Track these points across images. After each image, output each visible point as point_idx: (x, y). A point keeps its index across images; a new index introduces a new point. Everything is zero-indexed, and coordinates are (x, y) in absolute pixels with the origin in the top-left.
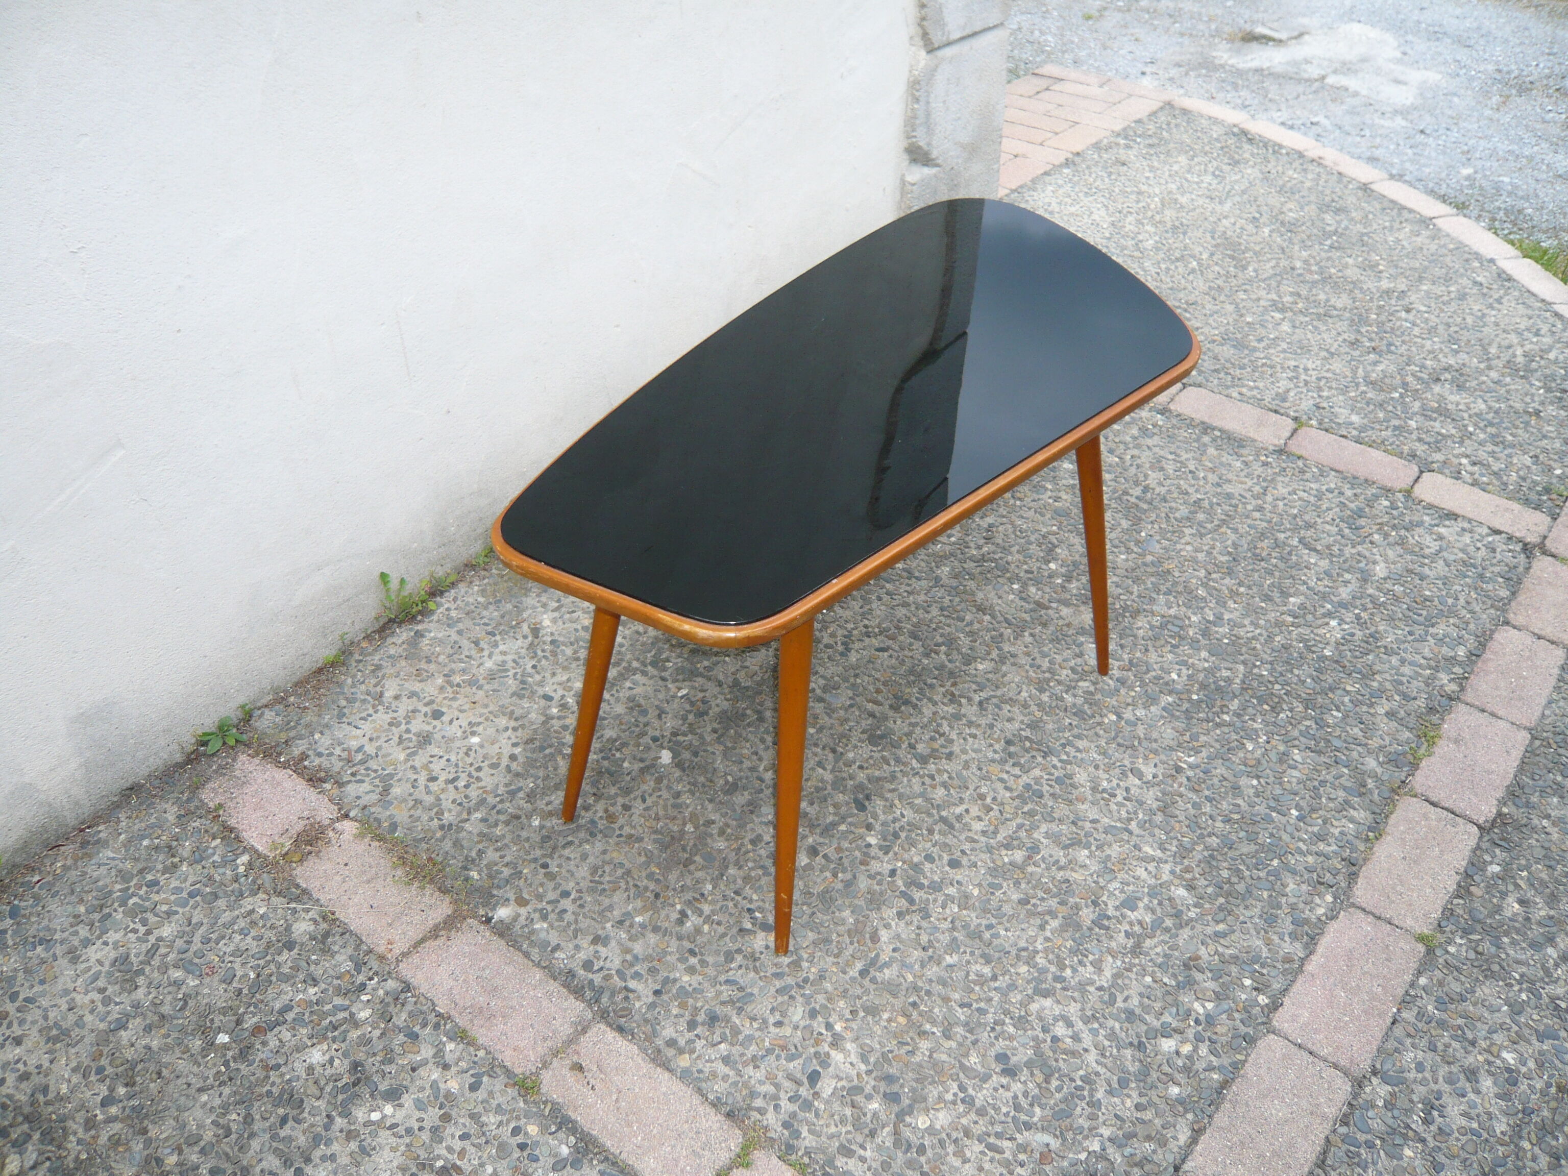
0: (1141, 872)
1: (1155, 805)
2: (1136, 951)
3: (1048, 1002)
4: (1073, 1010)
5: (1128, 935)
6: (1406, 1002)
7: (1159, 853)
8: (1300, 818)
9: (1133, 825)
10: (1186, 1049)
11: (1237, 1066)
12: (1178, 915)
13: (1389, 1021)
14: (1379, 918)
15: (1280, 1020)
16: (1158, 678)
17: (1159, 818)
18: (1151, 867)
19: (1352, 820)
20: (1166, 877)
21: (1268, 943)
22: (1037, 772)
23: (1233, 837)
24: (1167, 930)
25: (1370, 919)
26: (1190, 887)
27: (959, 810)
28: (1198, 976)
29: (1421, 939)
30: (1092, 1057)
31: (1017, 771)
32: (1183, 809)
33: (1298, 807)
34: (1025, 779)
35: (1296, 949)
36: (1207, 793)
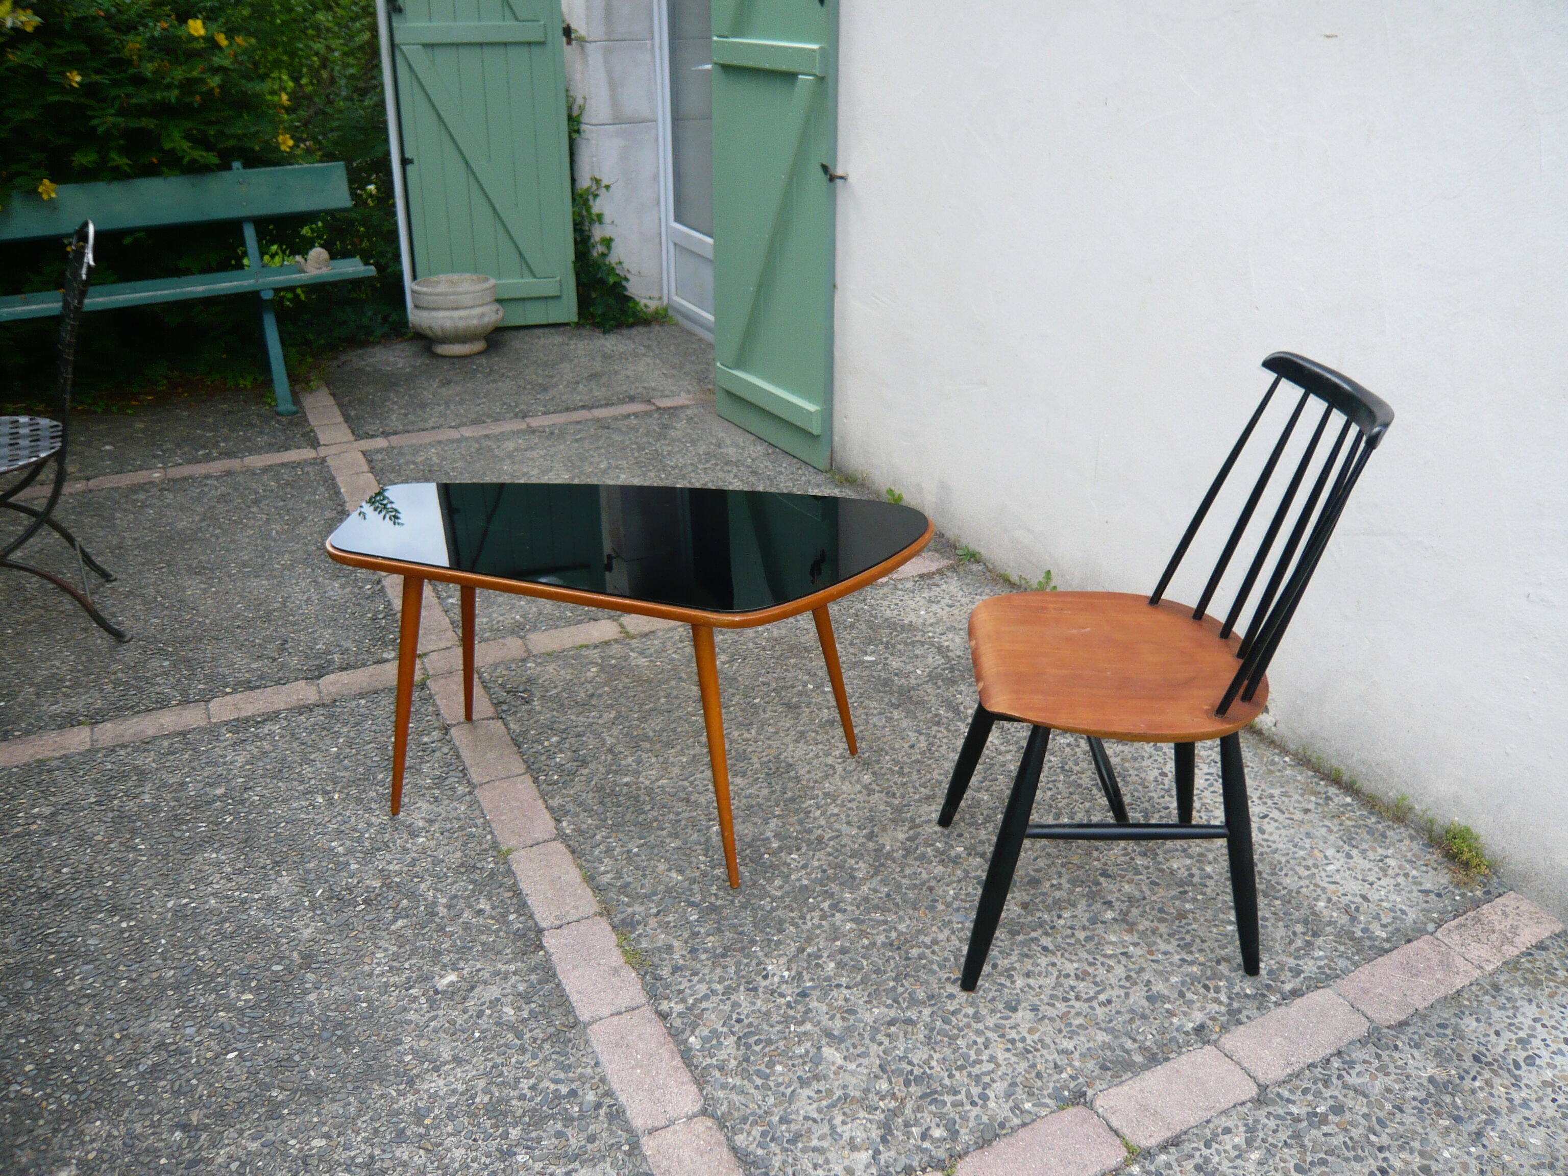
0: (654, 772)
1: (693, 798)
2: (610, 751)
3: (612, 716)
4: (601, 722)
5: (621, 753)
6: (487, 823)
7: (660, 783)
8: (629, 851)
9: (686, 783)
10: (546, 744)
11: (522, 754)
12: (616, 772)
13: (485, 812)
14: (538, 843)
15: (528, 779)
16: (798, 849)
17: (683, 795)
18: (653, 778)
19: (607, 872)
20: (641, 779)
21: (568, 796)
22: (758, 766)
23: (643, 816)
24: (611, 765)
25: (541, 840)
26: (626, 784)
27: (753, 731)
28: (576, 764)
29: (510, 851)
30: (573, 717)
31: (765, 759)
32: (680, 806)
33: (637, 855)
34: (755, 760)
35: (555, 802)
36: (683, 823)
